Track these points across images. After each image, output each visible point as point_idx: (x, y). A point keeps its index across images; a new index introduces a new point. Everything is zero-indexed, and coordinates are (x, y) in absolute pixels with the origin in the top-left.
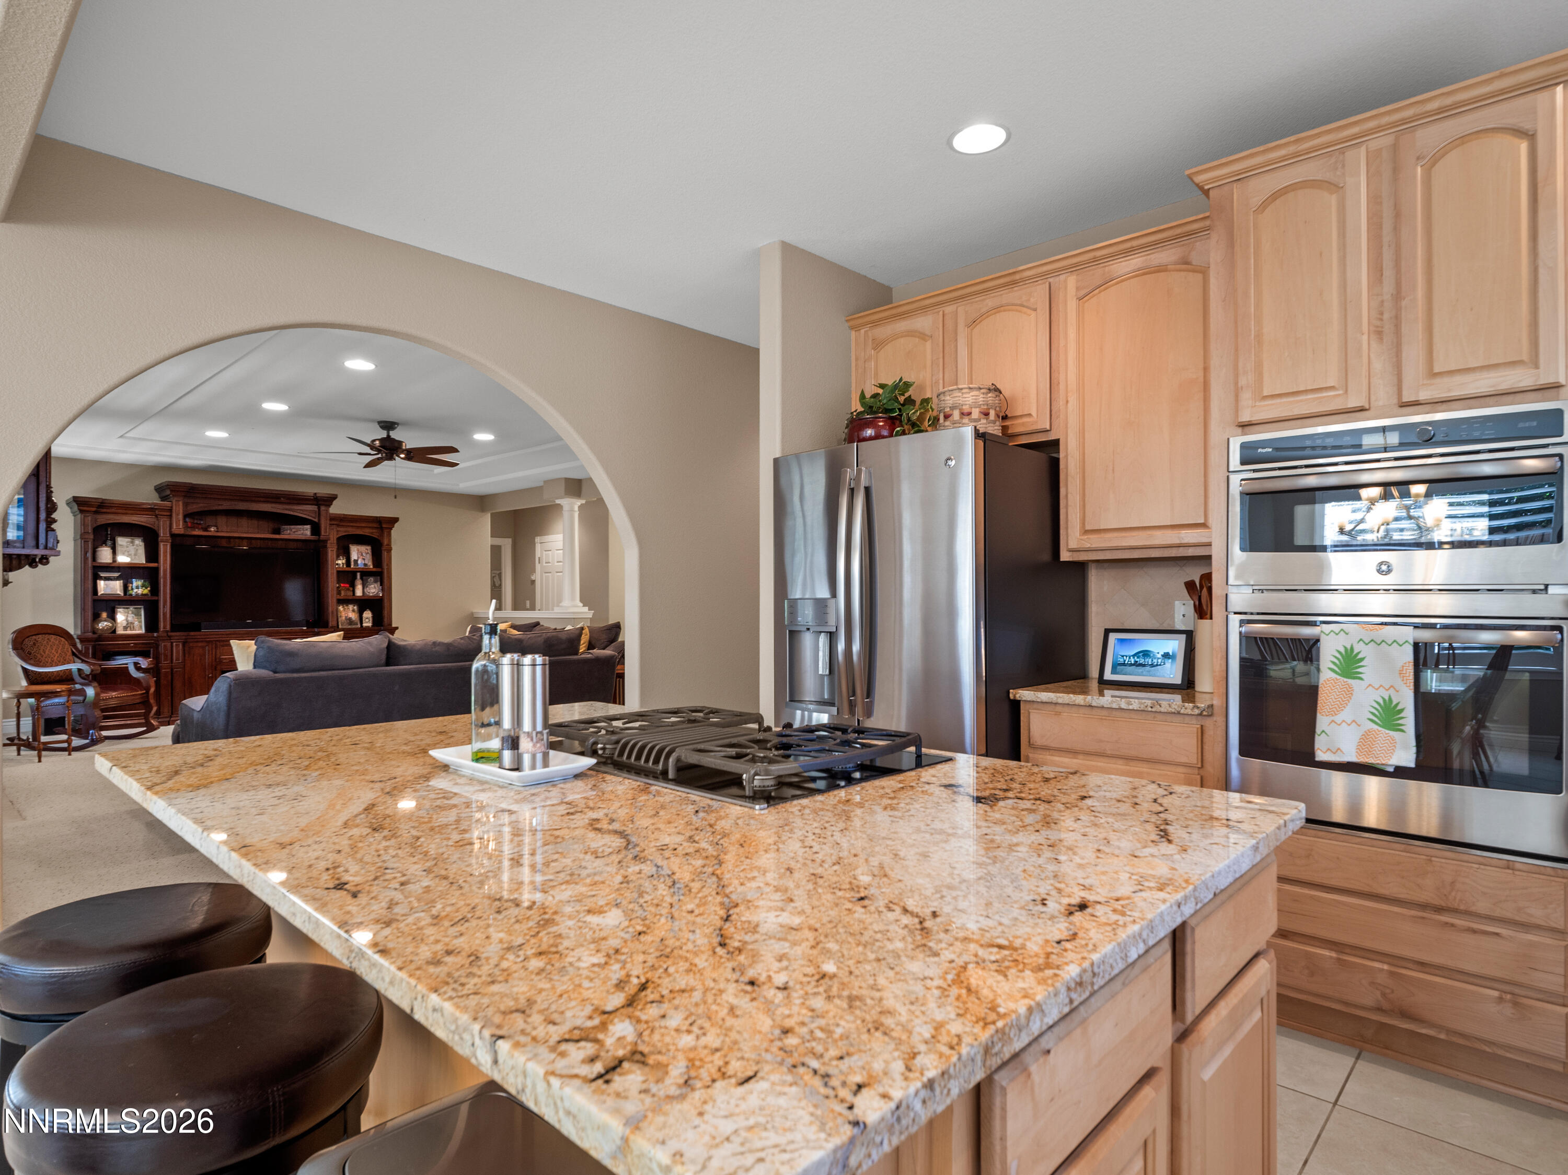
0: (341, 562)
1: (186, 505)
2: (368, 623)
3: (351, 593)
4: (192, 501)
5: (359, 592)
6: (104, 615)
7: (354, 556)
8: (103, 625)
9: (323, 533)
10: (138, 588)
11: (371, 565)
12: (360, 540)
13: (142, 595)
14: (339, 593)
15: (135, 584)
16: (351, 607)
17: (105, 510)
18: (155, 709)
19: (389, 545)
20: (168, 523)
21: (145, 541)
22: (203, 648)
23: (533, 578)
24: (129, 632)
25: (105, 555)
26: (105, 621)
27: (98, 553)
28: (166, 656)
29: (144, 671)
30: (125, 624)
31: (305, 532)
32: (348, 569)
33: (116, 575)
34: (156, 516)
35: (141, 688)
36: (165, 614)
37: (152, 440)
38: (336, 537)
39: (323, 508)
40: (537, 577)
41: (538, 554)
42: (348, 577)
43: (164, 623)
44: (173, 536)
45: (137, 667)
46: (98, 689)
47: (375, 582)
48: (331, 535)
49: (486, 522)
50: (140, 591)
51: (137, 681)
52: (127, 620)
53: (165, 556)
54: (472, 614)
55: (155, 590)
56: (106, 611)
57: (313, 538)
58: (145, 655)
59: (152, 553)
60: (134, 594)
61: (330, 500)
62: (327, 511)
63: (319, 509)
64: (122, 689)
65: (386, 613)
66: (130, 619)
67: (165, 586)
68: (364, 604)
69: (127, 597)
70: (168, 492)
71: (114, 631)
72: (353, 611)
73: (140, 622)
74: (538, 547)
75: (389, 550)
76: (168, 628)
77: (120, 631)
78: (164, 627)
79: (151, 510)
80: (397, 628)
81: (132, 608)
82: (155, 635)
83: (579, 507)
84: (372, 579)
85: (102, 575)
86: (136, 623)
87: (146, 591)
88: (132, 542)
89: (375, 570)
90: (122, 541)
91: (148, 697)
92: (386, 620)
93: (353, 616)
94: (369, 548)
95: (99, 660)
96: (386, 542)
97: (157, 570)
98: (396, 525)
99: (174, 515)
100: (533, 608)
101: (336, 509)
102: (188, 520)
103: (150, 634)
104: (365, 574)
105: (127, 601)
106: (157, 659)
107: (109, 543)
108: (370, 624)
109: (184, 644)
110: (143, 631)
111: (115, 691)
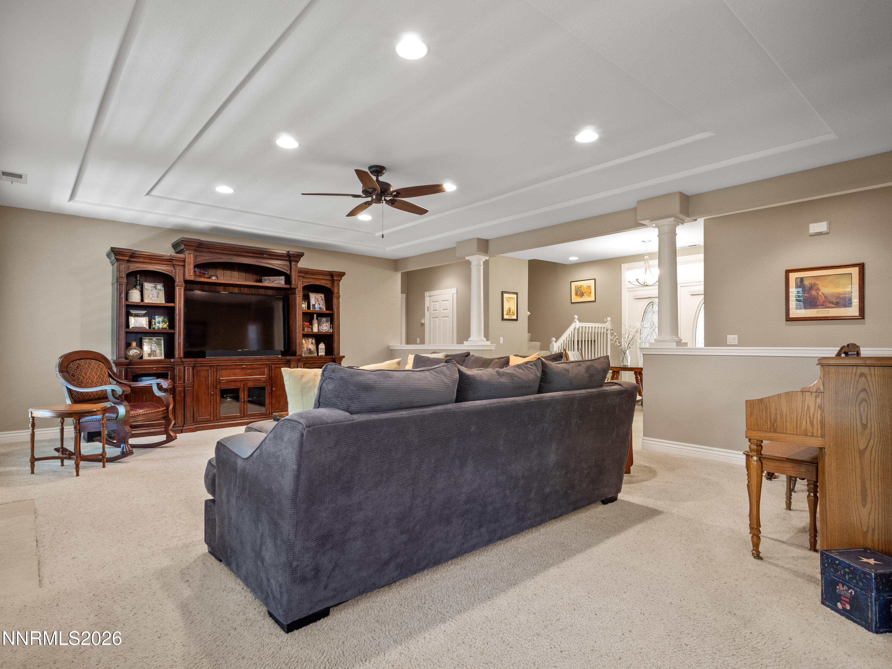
0: (304, 306)
1: (195, 257)
2: (322, 353)
3: (310, 330)
4: (201, 254)
5: (315, 329)
6: (134, 344)
7: (313, 302)
8: (133, 352)
9: (293, 282)
10: (160, 323)
11: (324, 308)
12: (317, 289)
13: (162, 328)
14: (303, 330)
15: (157, 320)
16: (310, 340)
17: (135, 260)
18: (173, 422)
19: (338, 293)
20: (182, 271)
21: (164, 286)
22: (208, 371)
23: (423, 322)
24: (152, 358)
25: (135, 296)
26: (135, 349)
27: (130, 295)
28: (180, 378)
29: (165, 390)
30: (149, 351)
31: (280, 282)
32: (309, 311)
33: (144, 312)
34: (174, 266)
35: (163, 405)
36: (179, 344)
37: (172, 199)
38: (302, 286)
39: (293, 263)
40: (427, 320)
41: (427, 304)
42: (309, 317)
43: (179, 351)
44: (187, 282)
45: (160, 388)
46: (129, 408)
47: (327, 321)
48: (299, 284)
49: (397, 279)
50: (161, 326)
51: (159, 398)
52: (151, 349)
53: (180, 298)
54: (389, 346)
55: (172, 325)
56: (136, 341)
57: (287, 286)
58: (164, 376)
59: (170, 296)
60: (156, 328)
61: (300, 256)
62: (296, 265)
63: (290, 263)
64: (148, 407)
65: (335, 345)
66: (154, 348)
67: (180, 321)
68: (319, 338)
69: (151, 330)
70: (182, 247)
71: (141, 358)
72: (312, 343)
73: (161, 350)
74: (427, 300)
75: (338, 298)
76: (182, 355)
77: (146, 357)
78: (179, 354)
79: (170, 261)
80: (344, 357)
81: (154, 339)
82: (172, 360)
83: (484, 262)
84: (324, 319)
85: (133, 312)
86: (158, 351)
87: (165, 326)
88: (155, 288)
89: (328, 312)
90: (148, 286)
91: (168, 413)
92: (336, 350)
93: (312, 347)
94: (323, 296)
95: (130, 381)
96: (336, 291)
97: (173, 308)
98: (343, 278)
99: (187, 265)
100: (423, 342)
101: (302, 264)
102: (196, 269)
103: (168, 360)
104: (320, 315)
105: (151, 333)
106: (173, 379)
107: (138, 287)
108: (323, 354)
109: (193, 368)
110: (162, 357)
111: (141, 408)
